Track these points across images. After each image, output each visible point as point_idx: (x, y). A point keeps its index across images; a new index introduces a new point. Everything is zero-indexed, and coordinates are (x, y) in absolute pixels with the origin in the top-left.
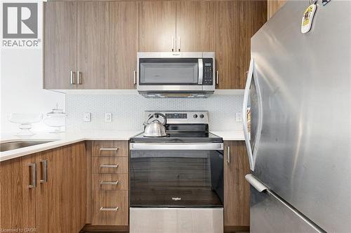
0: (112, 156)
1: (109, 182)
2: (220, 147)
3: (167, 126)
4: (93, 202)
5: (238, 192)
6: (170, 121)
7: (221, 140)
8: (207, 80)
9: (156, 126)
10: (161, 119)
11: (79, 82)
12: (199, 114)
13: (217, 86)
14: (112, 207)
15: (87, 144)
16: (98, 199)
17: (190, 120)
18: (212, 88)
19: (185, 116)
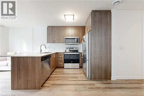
0: (61, 55)
1: (61, 59)
2: (79, 53)
6: (71, 49)
10: (69, 49)
12: (76, 48)
14: (61, 63)
16: (59, 62)
17: (74, 49)
18: (78, 43)
19: (73, 48)
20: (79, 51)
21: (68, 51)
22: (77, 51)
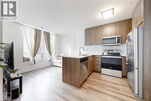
0: (98, 58)
1: (97, 63)
2: (121, 57)
3: (108, 53)
4: (95, 66)
5: (126, 68)
6: (109, 52)
7: (121, 56)
8: (118, 42)
9: (106, 53)
10: (107, 51)
11: (91, 44)
12: (117, 50)
13: (121, 43)
14: (98, 67)
15: (94, 56)
16: (96, 66)
17: (114, 52)
18: (120, 44)
19: (113, 51)
20: (121, 55)
21: (105, 53)
22: (118, 54)
